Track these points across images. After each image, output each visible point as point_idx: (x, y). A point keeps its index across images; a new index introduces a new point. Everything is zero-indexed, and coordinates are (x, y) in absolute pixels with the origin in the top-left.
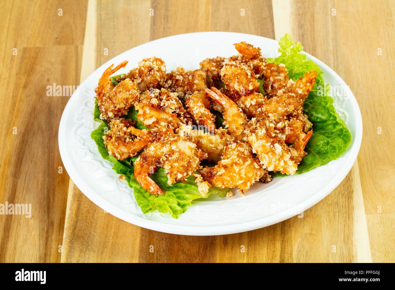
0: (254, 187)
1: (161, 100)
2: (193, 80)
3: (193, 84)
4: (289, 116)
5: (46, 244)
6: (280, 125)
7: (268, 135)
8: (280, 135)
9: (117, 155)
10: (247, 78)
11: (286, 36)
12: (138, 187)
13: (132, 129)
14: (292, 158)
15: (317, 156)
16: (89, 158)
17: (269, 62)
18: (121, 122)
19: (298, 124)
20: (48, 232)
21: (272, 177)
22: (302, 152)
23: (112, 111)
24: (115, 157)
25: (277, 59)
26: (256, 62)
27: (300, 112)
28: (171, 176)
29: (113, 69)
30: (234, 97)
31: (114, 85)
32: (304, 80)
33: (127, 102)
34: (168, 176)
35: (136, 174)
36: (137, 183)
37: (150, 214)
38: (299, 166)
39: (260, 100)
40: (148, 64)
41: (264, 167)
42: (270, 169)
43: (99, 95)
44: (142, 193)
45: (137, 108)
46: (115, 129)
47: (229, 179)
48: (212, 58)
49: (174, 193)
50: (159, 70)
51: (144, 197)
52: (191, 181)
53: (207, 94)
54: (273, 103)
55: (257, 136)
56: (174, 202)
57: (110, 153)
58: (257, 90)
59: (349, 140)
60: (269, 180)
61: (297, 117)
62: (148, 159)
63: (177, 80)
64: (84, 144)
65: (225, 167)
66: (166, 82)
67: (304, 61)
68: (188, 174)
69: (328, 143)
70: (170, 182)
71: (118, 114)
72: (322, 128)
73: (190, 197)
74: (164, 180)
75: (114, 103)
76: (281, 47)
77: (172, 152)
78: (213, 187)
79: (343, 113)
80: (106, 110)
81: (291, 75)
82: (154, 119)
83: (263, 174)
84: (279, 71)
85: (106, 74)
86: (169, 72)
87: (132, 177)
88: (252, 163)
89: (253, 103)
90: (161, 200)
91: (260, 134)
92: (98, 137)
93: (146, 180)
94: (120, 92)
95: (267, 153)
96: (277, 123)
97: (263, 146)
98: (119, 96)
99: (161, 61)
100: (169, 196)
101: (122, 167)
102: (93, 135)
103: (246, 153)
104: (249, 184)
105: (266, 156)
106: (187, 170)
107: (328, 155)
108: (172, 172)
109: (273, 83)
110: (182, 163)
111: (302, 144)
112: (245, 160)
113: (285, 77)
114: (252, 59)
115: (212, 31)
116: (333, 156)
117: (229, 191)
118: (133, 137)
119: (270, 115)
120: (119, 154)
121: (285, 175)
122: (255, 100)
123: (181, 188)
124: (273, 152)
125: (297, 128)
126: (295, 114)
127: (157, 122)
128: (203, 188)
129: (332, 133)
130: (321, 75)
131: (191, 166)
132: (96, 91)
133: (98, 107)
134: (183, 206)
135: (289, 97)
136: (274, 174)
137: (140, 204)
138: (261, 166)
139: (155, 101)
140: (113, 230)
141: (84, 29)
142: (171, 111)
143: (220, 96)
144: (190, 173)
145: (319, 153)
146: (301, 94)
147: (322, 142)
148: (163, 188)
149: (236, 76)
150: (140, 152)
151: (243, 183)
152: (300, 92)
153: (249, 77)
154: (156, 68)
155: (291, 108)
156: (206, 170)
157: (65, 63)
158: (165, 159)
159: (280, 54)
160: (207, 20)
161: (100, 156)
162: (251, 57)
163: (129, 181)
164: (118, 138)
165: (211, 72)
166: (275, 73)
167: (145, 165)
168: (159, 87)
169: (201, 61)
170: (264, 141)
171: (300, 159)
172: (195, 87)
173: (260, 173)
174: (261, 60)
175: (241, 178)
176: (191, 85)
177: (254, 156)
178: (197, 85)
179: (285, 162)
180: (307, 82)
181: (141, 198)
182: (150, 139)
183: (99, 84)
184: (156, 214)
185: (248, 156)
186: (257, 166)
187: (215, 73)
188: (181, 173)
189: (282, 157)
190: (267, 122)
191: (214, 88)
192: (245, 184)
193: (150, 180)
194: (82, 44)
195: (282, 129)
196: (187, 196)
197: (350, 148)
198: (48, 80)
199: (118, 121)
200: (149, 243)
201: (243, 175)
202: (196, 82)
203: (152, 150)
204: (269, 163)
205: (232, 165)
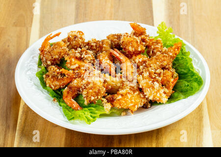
0: (140, 109)
1: (81, 55)
2: (103, 44)
3: (103, 47)
4: (164, 68)
5: (5, 138)
6: (158, 71)
7: (150, 76)
8: (157, 78)
9: (52, 86)
10: (137, 44)
11: (162, 23)
12: (65, 105)
13: (62, 70)
14: (165, 93)
15: (181, 94)
16: (34, 88)
18: (56, 67)
19: (169, 73)
20: (6, 131)
21: (151, 105)
22: (171, 91)
23: (50, 60)
24: (51, 88)
25: (156, 37)
26: (143, 36)
27: (170, 66)
28: (87, 99)
29: (51, 36)
30: (129, 55)
32: (173, 47)
33: (60, 55)
34: (85, 99)
35: (64, 98)
36: (65, 103)
37: (72, 121)
38: (169, 98)
39: (145, 59)
40: (74, 34)
41: (147, 97)
42: (151, 98)
43: (42, 52)
44: (69, 108)
45: (66, 59)
46: (51, 71)
47: (124, 102)
48: (114, 34)
49: (89, 110)
50: (81, 38)
51: (69, 111)
53: (111, 53)
54: (154, 60)
55: (143, 77)
56: (88, 114)
57: (48, 85)
59: (202, 84)
60: (149, 106)
61: (168, 69)
62: (73, 88)
63: (92, 46)
64: (31, 80)
65: (122, 95)
66: (85, 46)
67: (173, 38)
68: (98, 98)
69: (188, 86)
70: (86, 103)
71: (55, 62)
72: (184, 78)
74: (82, 102)
75: (51, 55)
76: (159, 30)
77: (88, 83)
78: (113, 107)
79: (198, 70)
80: (46, 60)
81: (165, 45)
82: (77, 65)
84: (157, 42)
85: (47, 40)
86: (86, 41)
87: (61, 100)
88: (138, 94)
89: (140, 60)
90: (80, 112)
91: (145, 75)
92: (41, 76)
93: (71, 100)
94: (56, 48)
95: (149, 88)
96: (156, 70)
97: (147, 83)
98: (55, 50)
99: (81, 32)
100: (85, 111)
101: (55, 94)
102: (37, 74)
103: (136, 88)
104: (136, 107)
106: (97, 95)
107: (188, 92)
108: (87, 96)
109: (154, 49)
110: (95, 90)
111: (172, 85)
112: (134, 92)
113: (161, 46)
114: (140, 35)
116: (191, 93)
117: (123, 112)
118: (63, 75)
119: (152, 65)
120: (54, 86)
121: (160, 103)
122: (141, 59)
123: (93, 107)
124: (153, 88)
125: (168, 75)
126: (167, 67)
127: (79, 68)
128: (108, 106)
129: (190, 80)
130: (184, 46)
131: (100, 93)
132: (40, 50)
133: (41, 60)
134: (94, 118)
135: (164, 56)
136: (153, 103)
137: (66, 115)
138: (144, 96)
139: (78, 55)
140: (48, 132)
141: (32, 18)
142: (88, 62)
143: (120, 54)
144: (99, 97)
145: (182, 92)
146: (171, 56)
147: (184, 85)
148: (82, 106)
149: (130, 42)
150: (67, 85)
151: (132, 106)
152: (171, 54)
153: (139, 43)
154: (79, 36)
155: (165, 63)
156: (109, 96)
157: (19, 37)
158: (83, 88)
159: (158, 35)
161: (41, 87)
162: (140, 33)
163: (59, 103)
164: (53, 77)
165: (114, 41)
166: (155, 44)
167: (70, 92)
169: (108, 35)
170: (148, 80)
171: (170, 95)
172: (104, 49)
173: (144, 101)
174: (146, 36)
176: (101, 48)
177: (141, 90)
178: (105, 48)
179: (160, 94)
180: (175, 48)
182: (74, 76)
183: (42, 46)
184: (76, 121)
185: (136, 90)
186: (142, 96)
187: (116, 43)
188: (93, 96)
189: (158, 91)
190: (150, 69)
191: (116, 49)
192: (134, 106)
193: (73, 100)
194: (31, 26)
195: (159, 74)
196: (97, 112)
197: (202, 89)
198: (8, 46)
199: (53, 66)
200: (71, 140)
201: (133, 100)
202: (104, 46)
203: (75, 83)
204: (150, 94)
205: (126, 94)
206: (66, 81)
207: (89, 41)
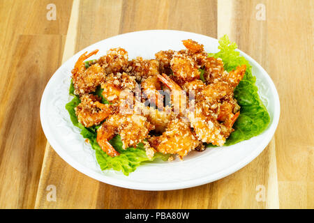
0: (191, 154)
1: (122, 81)
2: (148, 67)
4: (222, 100)
6: (214, 106)
7: (203, 113)
8: (213, 115)
9: (85, 123)
10: (190, 68)
11: (225, 36)
12: (99, 149)
13: (97, 103)
14: (221, 133)
15: (243, 133)
16: (63, 124)
17: (210, 56)
18: (90, 97)
19: (229, 106)
20: (27, 181)
21: (205, 147)
22: (231, 129)
23: (83, 88)
24: (83, 124)
25: (216, 54)
26: (199, 55)
27: (231, 97)
28: (125, 142)
29: (86, 55)
30: (180, 82)
31: (86, 68)
32: (236, 72)
33: (95, 82)
34: (123, 142)
35: (98, 138)
36: (99, 146)
37: (106, 171)
38: (227, 140)
39: (200, 86)
40: (114, 52)
41: (199, 139)
42: (204, 141)
43: (74, 75)
44: (102, 154)
45: (102, 87)
46: (84, 102)
47: (170, 147)
48: (165, 51)
49: (127, 156)
50: (122, 58)
51: (103, 157)
52: (141, 147)
53: (158, 79)
54: (210, 89)
55: (195, 114)
56: (126, 162)
57: (79, 121)
58: (198, 78)
59: (268, 122)
60: (203, 149)
61: (228, 100)
62: (109, 128)
63: (136, 67)
64: (60, 113)
65: (168, 137)
66: (128, 67)
67: (237, 57)
68: (138, 141)
69: (251, 123)
70: (124, 147)
71: (88, 91)
72: (248, 111)
73: (139, 159)
74: (119, 144)
75: (85, 82)
76: (221, 45)
77: (127, 123)
78: (157, 152)
79: (265, 100)
80: (79, 87)
81: (226, 67)
82: (115, 97)
83: (198, 144)
84: (217, 64)
85: (80, 59)
86: (130, 60)
87: (95, 141)
88: (189, 135)
89: (195, 88)
90: (116, 160)
91: (197, 112)
92: (71, 108)
93: (105, 144)
94: (90, 74)
95: (202, 128)
96: (212, 104)
97: (199, 122)
98: (89, 77)
99: (124, 51)
100: (123, 157)
101: (88, 133)
102: (67, 106)
103: (186, 127)
104: (186, 152)
105: (201, 130)
106: (138, 138)
107: (251, 132)
108: (126, 139)
109: (212, 73)
110: (134, 132)
111: (231, 122)
112: (184, 132)
113: (222, 69)
114: (196, 53)
115: (168, 29)
116: (255, 133)
117: (170, 157)
118: (98, 109)
119: (206, 98)
120: (87, 122)
121: (216, 146)
122: (196, 86)
123: (132, 151)
124: (207, 128)
125: (228, 109)
126: (227, 98)
128: (150, 153)
129: (255, 115)
130: (250, 69)
131: (141, 135)
132: (72, 72)
133: (73, 85)
134: (133, 166)
135: (223, 85)
136: (207, 145)
137: (99, 163)
138: (196, 138)
139: (117, 82)
140: (78, 182)
141: (68, 22)
143: (169, 81)
144: (140, 140)
145: (244, 130)
146: (232, 83)
147: (247, 122)
148: (118, 151)
149: (182, 66)
150: (102, 122)
151: (181, 151)
152: (232, 81)
153: (193, 67)
154: (120, 56)
155: (224, 94)
156: (153, 138)
157: (51, 49)
158: (121, 128)
159: (219, 50)
160: (164, 20)
161: (71, 123)
162: (196, 51)
163: (92, 144)
164: (87, 110)
165: (164, 62)
166: (214, 65)
167: (106, 132)
168: (121, 71)
169: (156, 52)
170: (200, 118)
171: (229, 134)
172: (150, 73)
173: (196, 144)
174: (203, 54)
175: (180, 147)
176: (146, 71)
177: (192, 130)
178: (151, 71)
179: (216, 136)
180: (238, 74)
181: (101, 158)
182: (111, 112)
183: (75, 66)
184: (112, 171)
185: (187, 129)
186: (193, 138)
187: (167, 62)
188: (133, 140)
189: (214, 131)
190: (204, 104)
191: (165, 75)
192: (183, 151)
193: (108, 144)
194: (66, 34)
195: (215, 110)
196: (137, 158)
197: (268, 127)
198: (37, 62)
199: (87, 97)
200: (105, 194)
201: (182, 144)
202: (150, 69)
203: (112, 121)
204: (203, 136)
205: (173, 136)
206: (100, 118)
207: (133, 61)
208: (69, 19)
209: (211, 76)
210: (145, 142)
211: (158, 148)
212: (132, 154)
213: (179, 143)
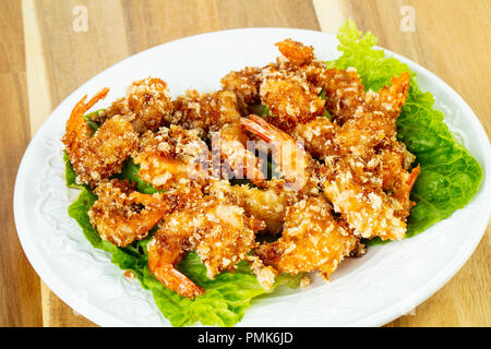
0: (341, 266)
1: (173, 143)
2: (218, 106)
3: (219, 114)
4: (379, 148)
6: (372, 164)
7: (356, 181)
8: (374, 180)
9: (116, 239)
10: (304, 94)
12: (159, 287)
13: (135, 195)
14: (396, 214)
15: (432, 206)
16: (70, 248)
17: (329, 67)
18: (114, 185)
19: (394, 159)
21: (366, 247)
22: (408, 203)
23: (97, 170)
24: (113, 242)
25: (338, 62)
26: (310, 69)
27: (394, 139)
28: (211, 264)
29: (86, 102)
30: (287, 126)
31: (92, 130)
32: (393, 89)
33: (120, 153)
34: (207, 264)
35: (152, 267)
36: (158, 281)
38: (407, 224)
39: (327, 127)
40: (142, 89)
41: (355, 233)
42: (366, 235)
43: (70, 146)
44: (167, 296)
45: (136, 161)
46: (105, 198)
47: (305, 258)
48: (238, 70)
49: (221, 291)
50: (162, 97)
51: (172, 302)
52: (244, 268)
53: (243, 126)
54: (352, 131)
55: (338, 184)
56: (222, 305)
57: (104, 237)
58: (319, 113)
59: (479, 175)
60: (363, 252)
61: (390, 147)
62: (170, 240)
63: (190, 110)
64: (58, 228)
65: (295, 239)
66: (173, 114)
67: (381, 60)
68: (238, 258)
69: (446, 184)
70: (210, 274)
71: (109, 174)
72: (430, 161)
73: (245, 295)
74: (198, 271)
75: (99, 157)
76: (342, 42)
77: (209, 226)
78: (279, 273)
79: (458, 135)
80: (87, 170)
81: (365, 85)
82: (168, 176)
83: (354, 243)
84: (348, 79)
85: (76, 112)
86: (174, 99)
87: (145, 271)
88: (336, 229)
89: (317, 133)
91: (343, 180)
92: (80, 213)
93: (171, 274)
94: (108, 137)
95: (358, 211)
96: (367, 160)
98: (107, 145)
99: (162, 82)
100: (213, 296)
101: (126, 257)
102: (72, 210)
103: (324, 213)
104: (336, 262)
105: (358, 215)
106: (236, 252)
107: (451, 201)
108: (212, 258)
109: (342, 98)
110: (228, 242)
111: (406, 188)
112: (324, 225)
113: (360, 88)
114: (302, 65)
115: (222, 29)
116: (458, 203)
117: (303, 278)
118: (138, 207)
119: (352, 148)
120: (120, 237)
121: (388, 241)
122: (318, 128)
123: (228, 280)
124: (369, 208)
125: (394, 165)
126: (386, 143)
127: (174, 179)
128: (265, 277)
129: (447, 167)
130: (414, 78)
131: (242, 245)
132: (64, 141)
133: (70, 166)
135: (375, 118)
136: (367, 243)
137: (167, 314)
138: (351, 232)
139: (165, 147)
141: (22, 48)
143: (266, 128)
144: (242, 256)
145: (433, 200)
146: (390, 112)
147: (436, 183)
148: (201, 284)
149: (286, 93)
150: (152, 232)
151: (326, 263)
152: (389, 108)
153: (308, 93)
154: (157, 94)
155: (380, 135)
156: (264, 248)
158: (198, 237)
159: (341, 53)
160: (211, 13)
161: (88, 244)
162: (302, 61)
163: (142, 280)
164: (114, 212)
165: (242, 91)
166: (343, 84)
167: (166, 251)
168: (166, 124)
169: (223, 76)
170: (352, 191)
171: (407, 213)
172: (222, 118)
173: (350, 243)
174: (317, 65)
175: (323, 255)
176: (215, 114)
177: (337, 217)
178: (225, 114)
179: (388, 221)
180: (397, 92)
181: (168, 305)
182: (168, 208)
183: (67, 129)
185: (327, 217)
186: (344, 233)
187: (248, 93)
188: (228, 257)
189: (382, 213)
190: (351, 161)
191: (255, 117)
193: (177, 273)
194: (24, 69)
195: (375, 170)
196: (241, 293)
197: (481, 188)
199: (109, 185)
201: (326, 250)
202: (223, 109)
203: (174, 225)
204: (362, 225)
205: (305, 236)
206: (147, 223)
207: (180, 99)
208: (23, 39)
209: (342, 105)
210: (251, 258)
211: (280, 264)
212: (229, 285)
213: (320, 247)
